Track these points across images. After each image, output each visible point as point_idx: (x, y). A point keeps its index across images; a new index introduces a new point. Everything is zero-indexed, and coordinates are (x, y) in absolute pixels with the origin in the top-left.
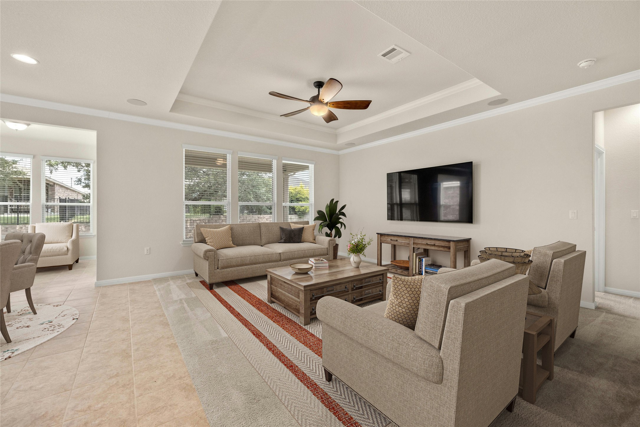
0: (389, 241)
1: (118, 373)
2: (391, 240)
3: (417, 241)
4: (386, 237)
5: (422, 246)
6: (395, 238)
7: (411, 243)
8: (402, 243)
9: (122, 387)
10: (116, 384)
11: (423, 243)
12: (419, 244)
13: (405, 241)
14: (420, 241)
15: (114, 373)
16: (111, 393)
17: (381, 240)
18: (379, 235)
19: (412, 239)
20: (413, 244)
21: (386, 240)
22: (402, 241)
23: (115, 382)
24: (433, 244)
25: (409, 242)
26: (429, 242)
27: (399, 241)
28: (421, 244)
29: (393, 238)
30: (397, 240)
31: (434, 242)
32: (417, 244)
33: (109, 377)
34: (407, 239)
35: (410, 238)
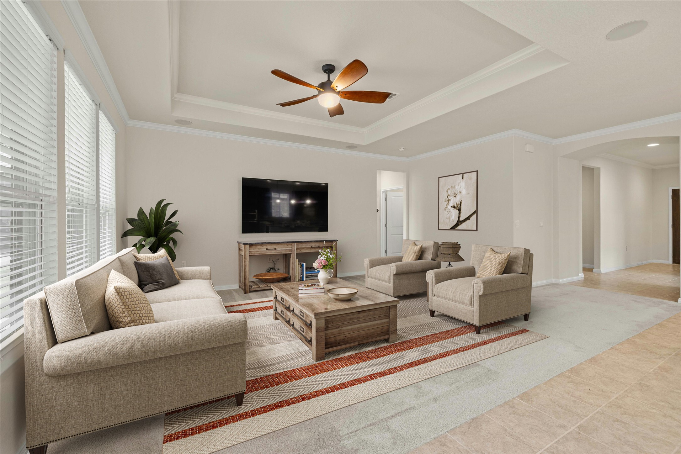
0: (264, 251)
1: (614, 421)
2: (267, 249)
3: (301, 246)
4: (259, 247)
5: (306, 250)
6: (273, 247)
7: (293, 249)
8: (283, 251)
9: (623, 408)
10: (626, 414)
11: (308, 247)
12: (303, 248)
13: (286, 248)
14: (304, 245)
15: (618, 425)
16: (637, 411)
17: (251, 252)
18: (248, 246)
19: (295, 244)
20: (296, 249)
21: (258, 251)
22: (282, 248)
23: (625, 416)
24: (318, 246)
25: (291, 248)
26: (313, 245)
27: (279, 249)
28: (305, 248)
29: (269, 247)
30: (275, 249)
31: (318, 244)
32: (301, 249)
33: (627, 425)
34: (290, 245)
35: (293, 244)
